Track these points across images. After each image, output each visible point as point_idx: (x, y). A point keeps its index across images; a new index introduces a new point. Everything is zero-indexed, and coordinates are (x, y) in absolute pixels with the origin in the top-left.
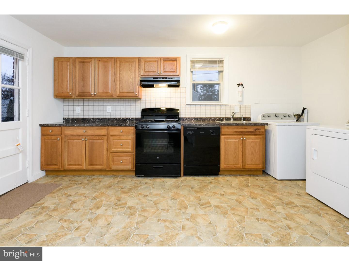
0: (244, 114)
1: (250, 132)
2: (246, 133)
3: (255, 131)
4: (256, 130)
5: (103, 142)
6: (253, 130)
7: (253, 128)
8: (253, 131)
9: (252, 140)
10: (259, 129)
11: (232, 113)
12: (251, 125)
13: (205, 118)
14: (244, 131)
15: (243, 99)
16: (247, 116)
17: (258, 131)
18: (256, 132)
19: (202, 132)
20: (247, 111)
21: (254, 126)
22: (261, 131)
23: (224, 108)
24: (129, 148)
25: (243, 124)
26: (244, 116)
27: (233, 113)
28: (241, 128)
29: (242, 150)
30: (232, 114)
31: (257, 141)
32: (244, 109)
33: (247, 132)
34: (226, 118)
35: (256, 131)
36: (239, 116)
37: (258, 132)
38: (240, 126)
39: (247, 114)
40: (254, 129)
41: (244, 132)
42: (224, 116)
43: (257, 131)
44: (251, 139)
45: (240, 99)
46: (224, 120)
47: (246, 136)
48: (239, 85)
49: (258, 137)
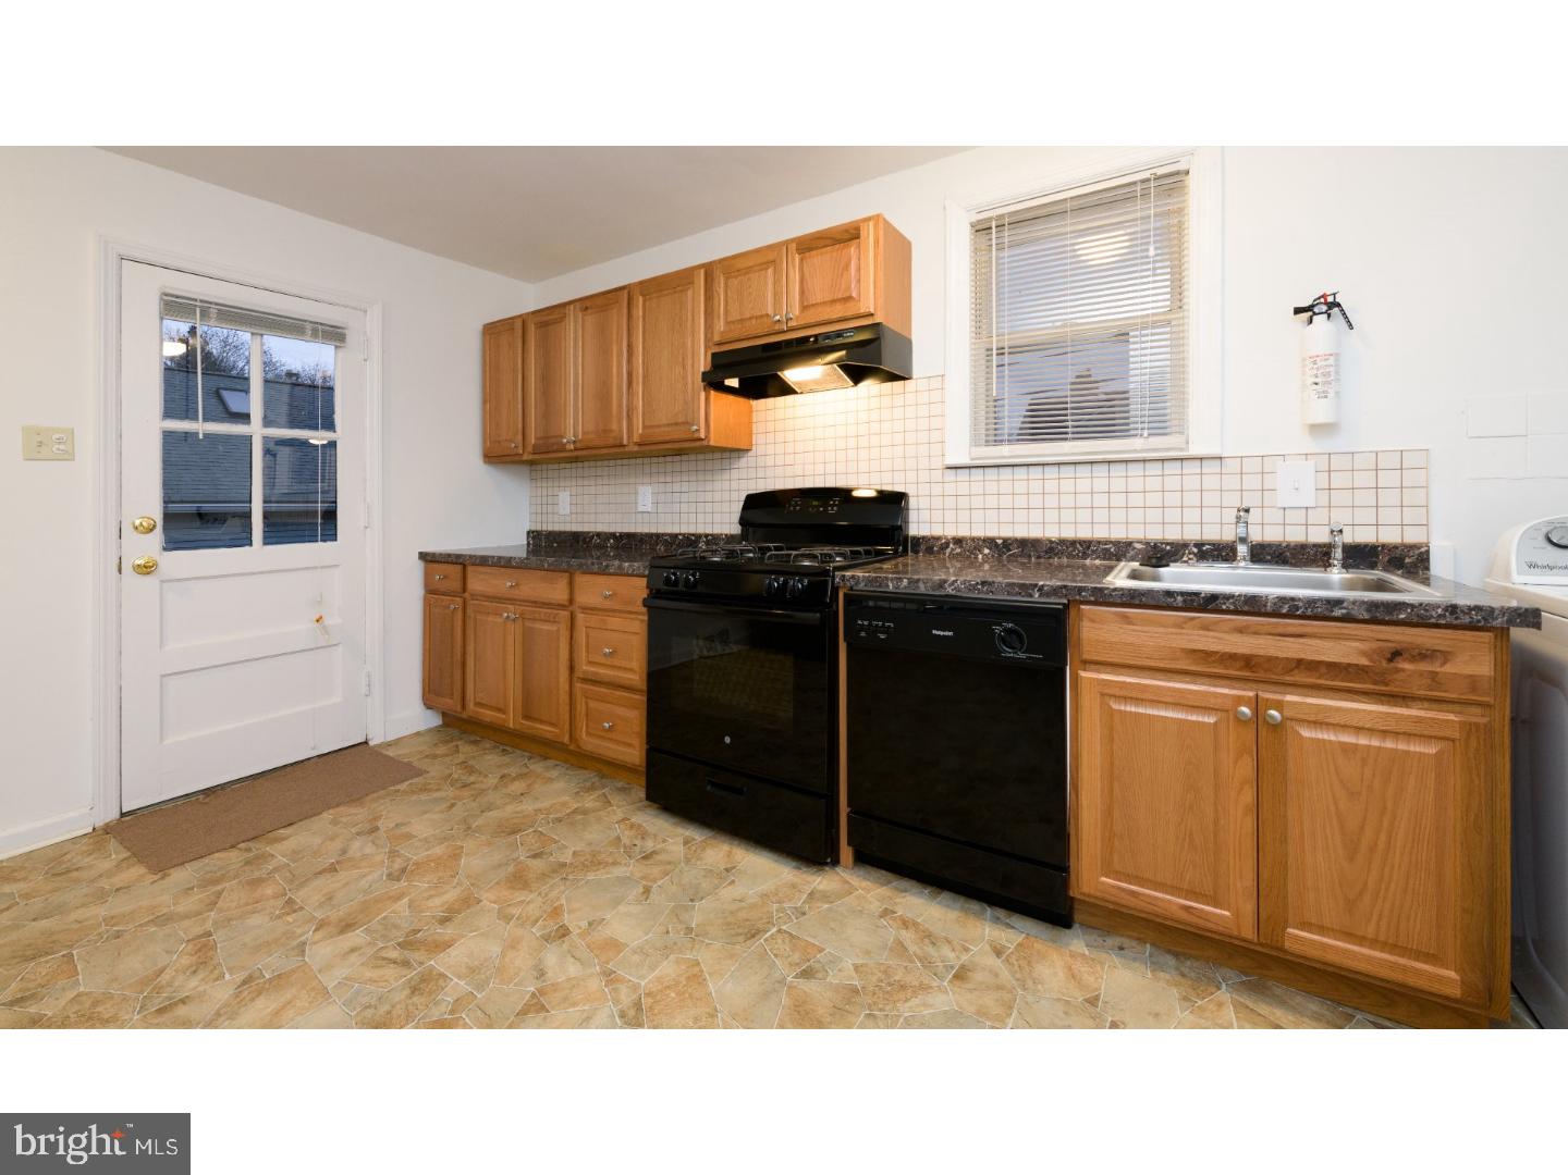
1: (1336, 669)
2: (1289, 671)
3: (1384, 664)
5: (558, 631)
6: (1364, 653)
7: (1356, 638)
8: (1364, 661)
9: (1349, 739)
10: (1424, 655)
12: (1338, 612)
13: (1051, 542)
14: (1272, 652)
15: (1339, 407)
16: (1387, 536)
17: (1424, 667)
18: (1400, 676)
19: (942, 633)
20: (1390, 497)
21: (1374, 621)
22: (1448, 668)
24: (631, 670)
25: (1255, 596)
28: (1240, 631)
31: (1408, 752)
33: (1299, 664)
34: (1199, 545)
35: (1398, 670)
37: (1419, 673)
40: (1375, 645)
41: (1270, 659)
43: (1405, 665)
44: (1343, 726)
45: (1321, 412)
46: (1185, 559)
47: (1289, 698)
48: (1310, 313)
49: (1419, 720)
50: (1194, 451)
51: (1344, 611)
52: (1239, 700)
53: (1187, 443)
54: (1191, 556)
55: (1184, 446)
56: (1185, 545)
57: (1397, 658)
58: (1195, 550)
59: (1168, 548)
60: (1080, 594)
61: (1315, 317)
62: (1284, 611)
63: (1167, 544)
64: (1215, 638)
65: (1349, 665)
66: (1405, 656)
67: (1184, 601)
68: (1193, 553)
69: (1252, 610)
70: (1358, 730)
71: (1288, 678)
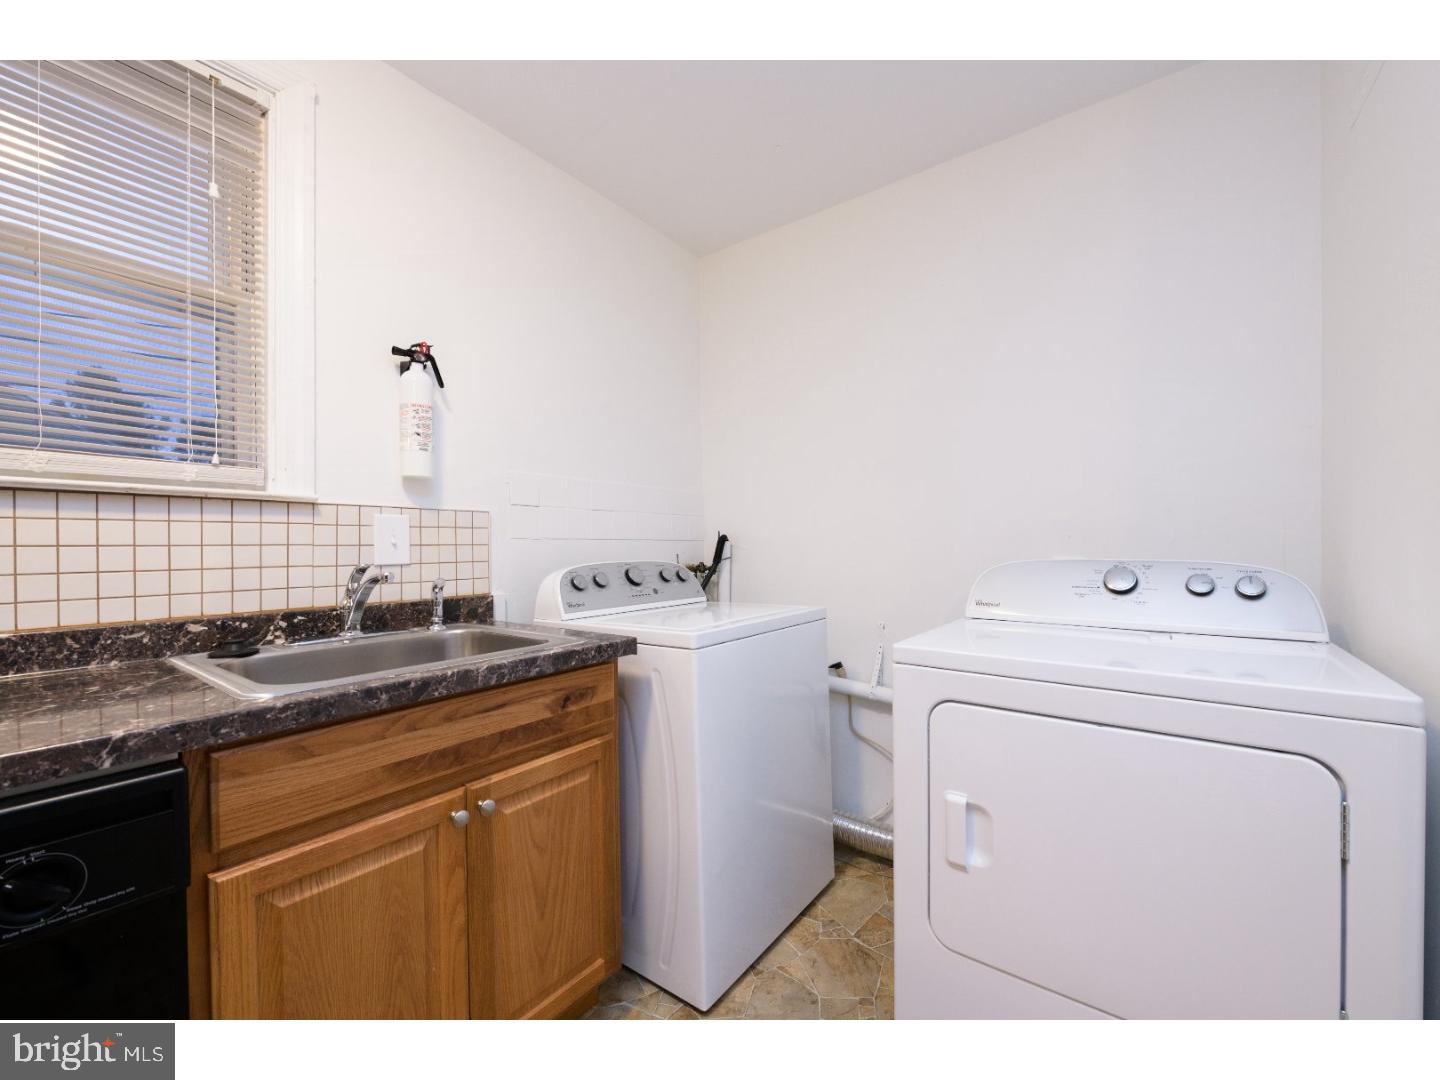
0: (448, 572)
1: (530, 730)
2: (493, 750)
3: (560, 712)
4: (567, 699)
6: (547, 707)
7: (544, 694)
8: (548, 715)
9: (538, 798)
10: (582, 695)
11: (351, 569)
12: (534, 672)
14: (480, 733)
15: (436, 462)
16: (465, 590)
17: (582, 704)
18: (567, 720)
20: (465, 553)
21: (555, 674)
22: (595, 701)
23: (273, 528)
25: (467, 672)
26: (449, 592)
27: (363, 571)
28: (449, 719)
29: (460, 919)
30: (353, 579)
31: (574, 789)
32: (447, 536)
33: (507, 736)
34: (289, 616)
35: (567, 715)
36: (411, 594)
37: (580, 711)
38: (442, 699)
39: (465, 570)
40: (552, 697)
41: (478, 741)
42: (275, 603)
43: (572, 708)
44: (533, 788)
45: (418, 465)
46: (270, 637)
47: (496, 778)
48: (407, 359)
49: (580, 754)
50: (273, 490)
51: (537, 669)
52: (452, 805)
53: (265, 478)
54: (277, 633)
55: (260, 483)
56: (268, 619)
57: (568, 703)
58: (283, 624)
59: (245, 625)
60: (215, 734)
61: (414, 364)
62: (493, 682)
63: (243, 619)
64: (423, 737)
65: (538, 722)
66: (573, 699)
67: (390, 699)
68: (281, 628)
69: (464, 689)
70: (543, 785)
71: (493, 757)
